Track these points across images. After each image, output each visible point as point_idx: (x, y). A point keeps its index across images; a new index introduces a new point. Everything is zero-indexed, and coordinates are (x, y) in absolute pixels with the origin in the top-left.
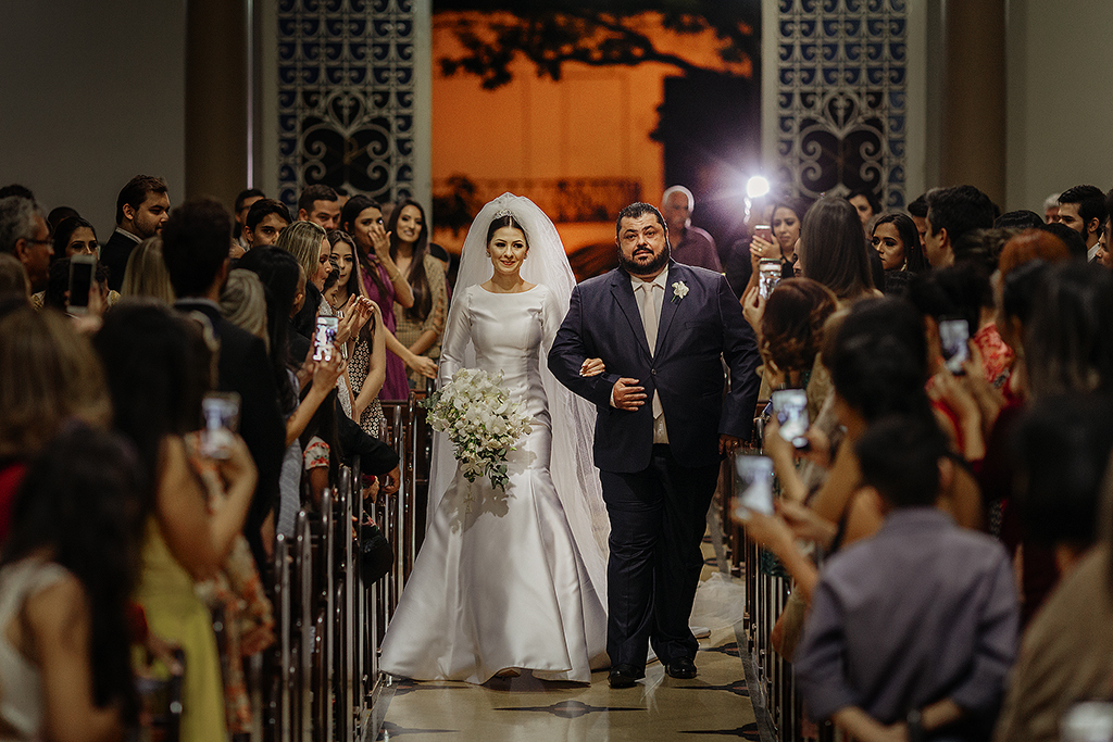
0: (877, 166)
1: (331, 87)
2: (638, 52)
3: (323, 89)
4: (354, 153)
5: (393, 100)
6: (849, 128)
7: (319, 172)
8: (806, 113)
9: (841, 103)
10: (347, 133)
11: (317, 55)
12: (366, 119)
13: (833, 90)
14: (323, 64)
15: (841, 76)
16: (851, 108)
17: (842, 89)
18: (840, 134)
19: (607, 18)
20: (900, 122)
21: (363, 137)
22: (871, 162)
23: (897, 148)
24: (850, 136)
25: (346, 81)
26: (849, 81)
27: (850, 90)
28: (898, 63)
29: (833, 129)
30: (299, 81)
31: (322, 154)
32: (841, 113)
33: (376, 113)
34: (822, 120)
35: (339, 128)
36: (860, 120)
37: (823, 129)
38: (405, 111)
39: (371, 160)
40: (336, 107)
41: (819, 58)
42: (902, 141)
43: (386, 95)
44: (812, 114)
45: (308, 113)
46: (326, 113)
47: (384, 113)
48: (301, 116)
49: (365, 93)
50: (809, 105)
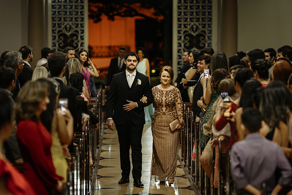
0: (204, 43)
1: (64, 22)
2: (133, 13)
3: (62, 23)
4: (70, 40)
5: (79, 26)
6: (197, 33)
7: (62, 44)
8: (185, 29)
9: (195, 27)
10: (68, 34)
11: (61, 14)
12: (73, 31)
13: (192, 24)
14: (63, 16)
15: (195, 20)
16: (197, 28)
17: (195, 23)
18: (194, 34)
19: (126, 5)
20: (210, 32)
21: (72, 35)
22: (203, 42)
23: (210, 38)
24: (197, 35)
25: (68, 21)
26: (197, 21)
27: (197, 23)
28: (210, 17)
29: (193, 33)
30: (57, 21)
31: (62, 40)
32: (195, 29)
33: (75, 29)
34: (189, 31)
35: (66, 33)
36: (200, 31)
37: (189, 33)
38: (82, 29)
39: (74, 41)
40: (66, 28)
41: (189, 15)
42: (211, 36)
43: (78, 24)
44: (187, 29)
45: (59, 29)
46: (63, 29)
47: (77, 29)
48: (57, 30)
49: (73, 24)
50: (186, 27)
